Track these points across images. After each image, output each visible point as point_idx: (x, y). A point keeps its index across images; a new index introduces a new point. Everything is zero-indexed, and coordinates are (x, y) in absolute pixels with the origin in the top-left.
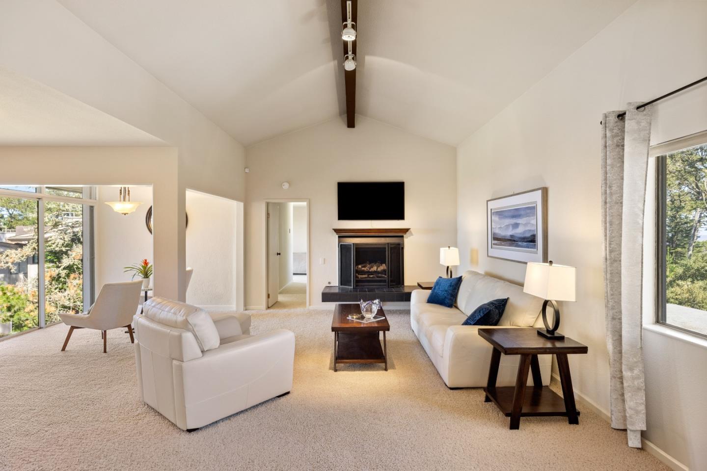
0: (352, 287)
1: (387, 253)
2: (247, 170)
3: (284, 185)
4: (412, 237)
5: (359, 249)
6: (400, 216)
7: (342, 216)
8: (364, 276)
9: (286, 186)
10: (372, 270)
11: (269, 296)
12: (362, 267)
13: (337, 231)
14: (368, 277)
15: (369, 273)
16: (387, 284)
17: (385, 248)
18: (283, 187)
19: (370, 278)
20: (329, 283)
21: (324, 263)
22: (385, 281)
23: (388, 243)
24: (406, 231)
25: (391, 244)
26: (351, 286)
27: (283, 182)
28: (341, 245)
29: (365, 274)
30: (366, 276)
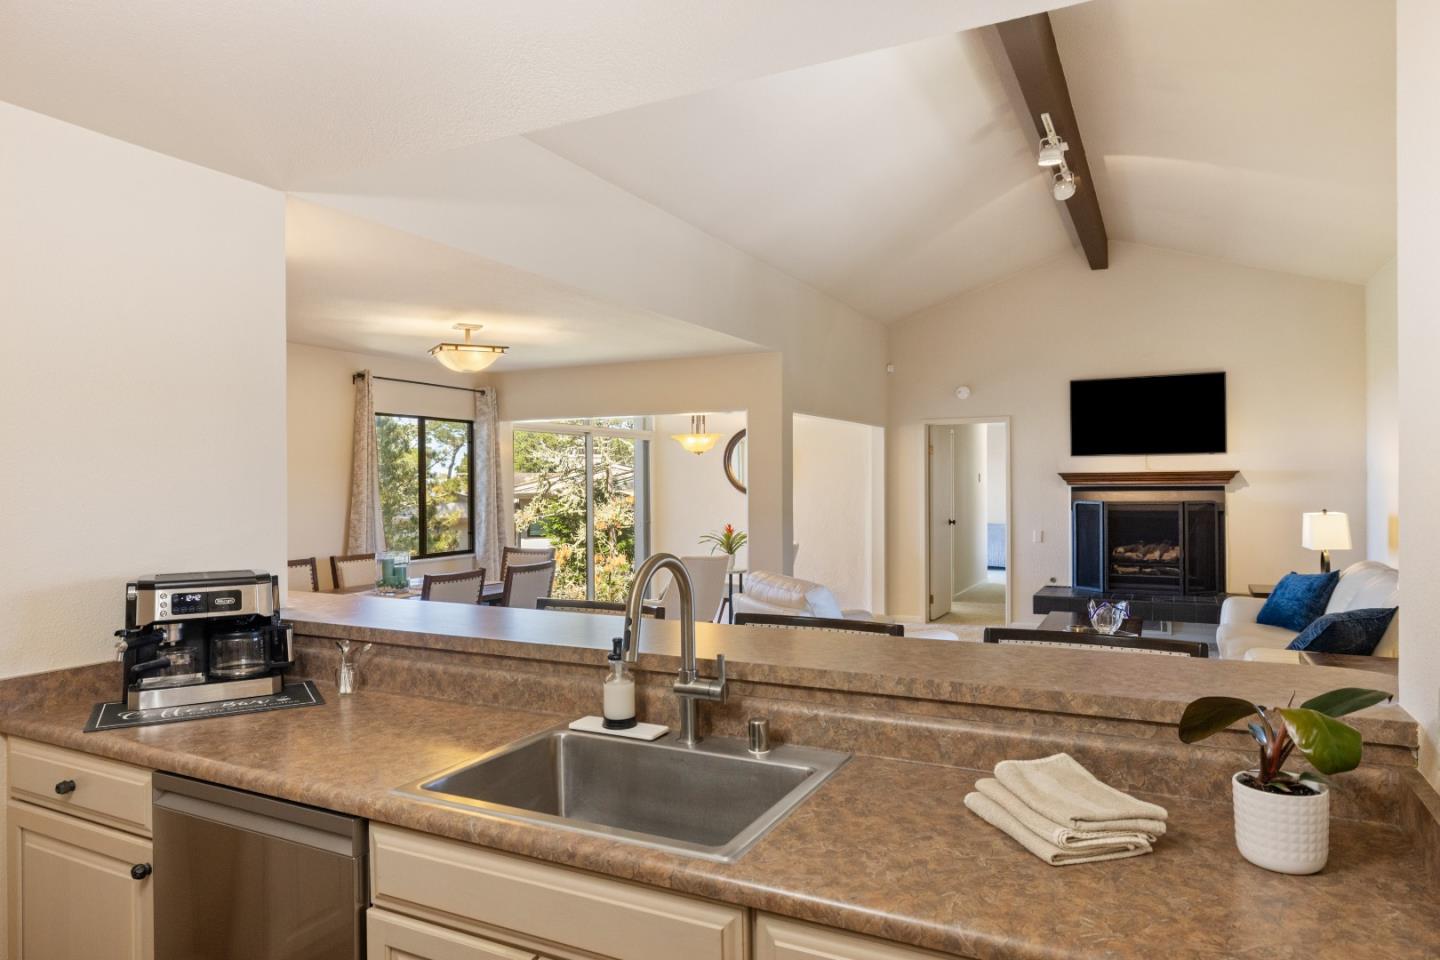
0: (1101, 590)
1: (1181, 522)
2: (890, 369)
3: (959, 392)
4: (1244, 489)
5: (1115, 514)
6: (1218, 444)
7: (1079, 448)
8: (1131, 570)
9: (964, 393)
10: (1149, 557)
11: (931, 599)
12: (1126, 551)
13: (1068, 477)
14: (1140, 572)
15: (1142, 564)
16: (1181, 587)
17: (1177, 513)
18: (959, 396)
19: (1145, 573)
20: (1053, 580)
21: (1042, 541)
22: (1176, 582)
23: (1183, 503)
24: (1230, 475)
25: (1191, 504)
26: (1098, 587)
27: (959, 387)
28: (1077, 505)
29: (1133, 566)
30: (1136, 569)
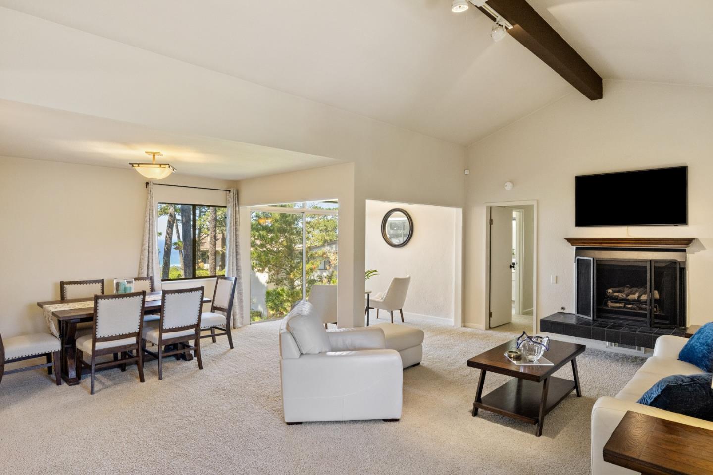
0: (591, 318)
1: (648, 275)
2: (467, 172)
3: (506, 186)
4: (702, 252)
5: (601, 266)
7: (581, 221)
8: (618, 305)
9: (509, 186)
10: (631, 297)
11: (490, 315)
12: (614, 292)
13: (571, 241)
14: (625, 307)
15: (627, 301)
16: (647, 319)
17: (645, 267)
18: (506, 188)
19: (628, 308)
20: (563, 308)
21: (556, 282)
22: (644, 315)
23: (650, 261)
24: (688, 242)
25: (656, 261)
26: (588, 314)
27: (506, 182)
28: (578, 259)
29: (620, 303)
30: (622, 305)
